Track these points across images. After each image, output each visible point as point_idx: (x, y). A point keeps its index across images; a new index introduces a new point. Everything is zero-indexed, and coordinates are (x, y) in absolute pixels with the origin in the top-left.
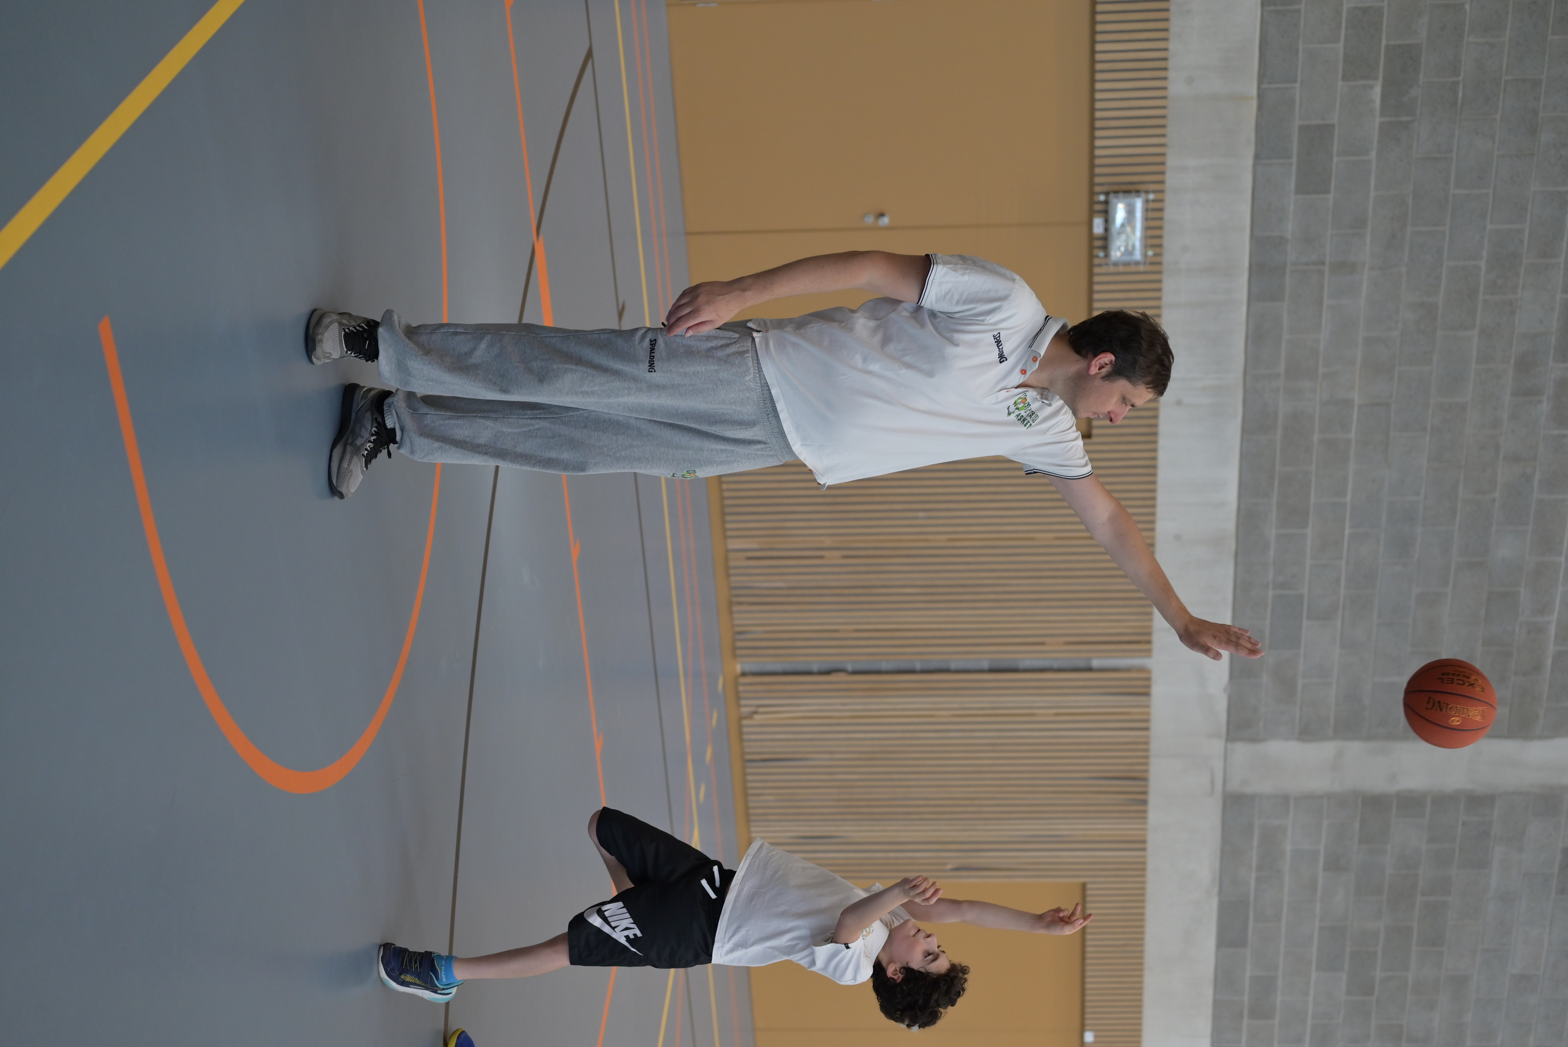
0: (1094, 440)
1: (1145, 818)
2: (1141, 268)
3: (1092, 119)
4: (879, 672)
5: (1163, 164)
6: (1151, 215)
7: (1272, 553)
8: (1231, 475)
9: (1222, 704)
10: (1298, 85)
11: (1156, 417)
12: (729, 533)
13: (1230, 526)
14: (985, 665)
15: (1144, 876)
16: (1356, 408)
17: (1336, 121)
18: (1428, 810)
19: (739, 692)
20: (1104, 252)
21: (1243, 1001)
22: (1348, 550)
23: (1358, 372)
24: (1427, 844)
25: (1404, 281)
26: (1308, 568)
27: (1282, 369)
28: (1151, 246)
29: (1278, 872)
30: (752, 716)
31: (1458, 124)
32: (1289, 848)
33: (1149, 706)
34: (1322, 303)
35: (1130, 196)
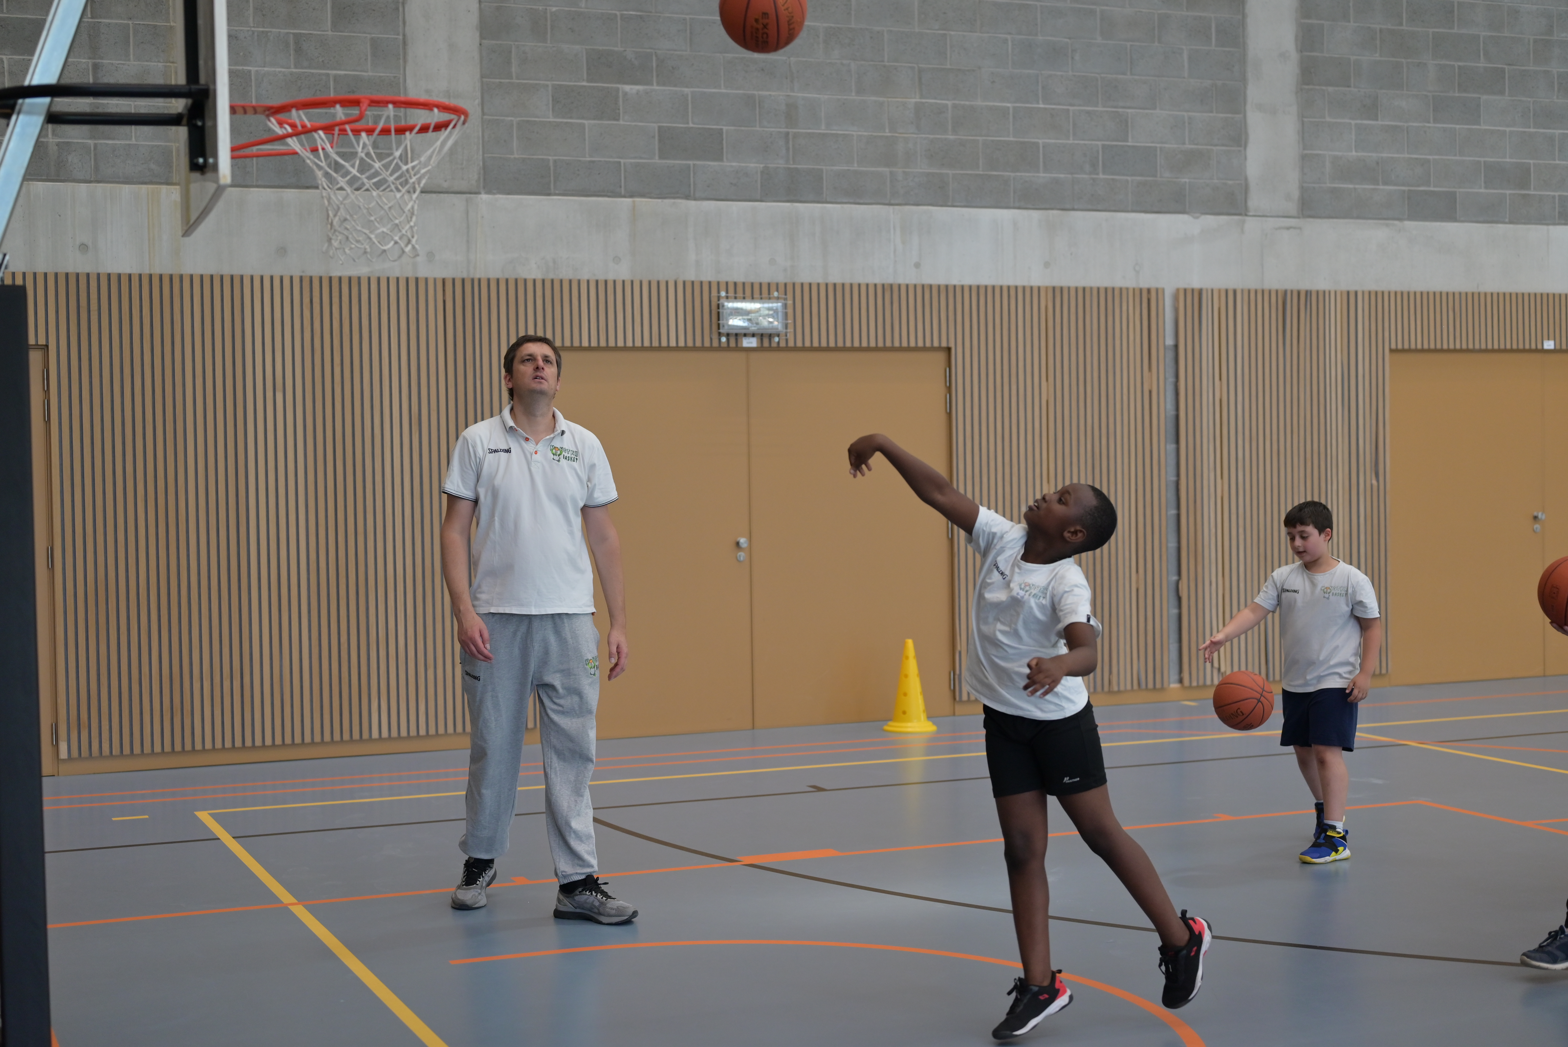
0: (952, 345)
1: (1324, 292)
2: (790, 302)
3: (651, 348)
4: (1179, 550)
5: (693, 282)
6: (740, 294)
7: (1062, 176)
8: (986, 215)
9: (1210, 220)
10: (622, 161)
11: (931, 286)
13: (1035, 214)
14: (1172, 447)
15: (1383, 293)
16: (924, 101)
17: (656, 126)
18: (1315, 22)
19: (1198, 687)
20: (774, 337)
21: (1510, 194)
22: (1059, 104)
23: (890, 99)
24: (1349, 21)
25: (804, 59)
26: (1076, 142)
27: (886, 170)
28: (769, 294)
29: (1378, 163)
30: (1222, 674)
31: (659, 15)
32: (1354, 153)
33: (1212, 290)
34: (824, 134)
35: (723, 313)
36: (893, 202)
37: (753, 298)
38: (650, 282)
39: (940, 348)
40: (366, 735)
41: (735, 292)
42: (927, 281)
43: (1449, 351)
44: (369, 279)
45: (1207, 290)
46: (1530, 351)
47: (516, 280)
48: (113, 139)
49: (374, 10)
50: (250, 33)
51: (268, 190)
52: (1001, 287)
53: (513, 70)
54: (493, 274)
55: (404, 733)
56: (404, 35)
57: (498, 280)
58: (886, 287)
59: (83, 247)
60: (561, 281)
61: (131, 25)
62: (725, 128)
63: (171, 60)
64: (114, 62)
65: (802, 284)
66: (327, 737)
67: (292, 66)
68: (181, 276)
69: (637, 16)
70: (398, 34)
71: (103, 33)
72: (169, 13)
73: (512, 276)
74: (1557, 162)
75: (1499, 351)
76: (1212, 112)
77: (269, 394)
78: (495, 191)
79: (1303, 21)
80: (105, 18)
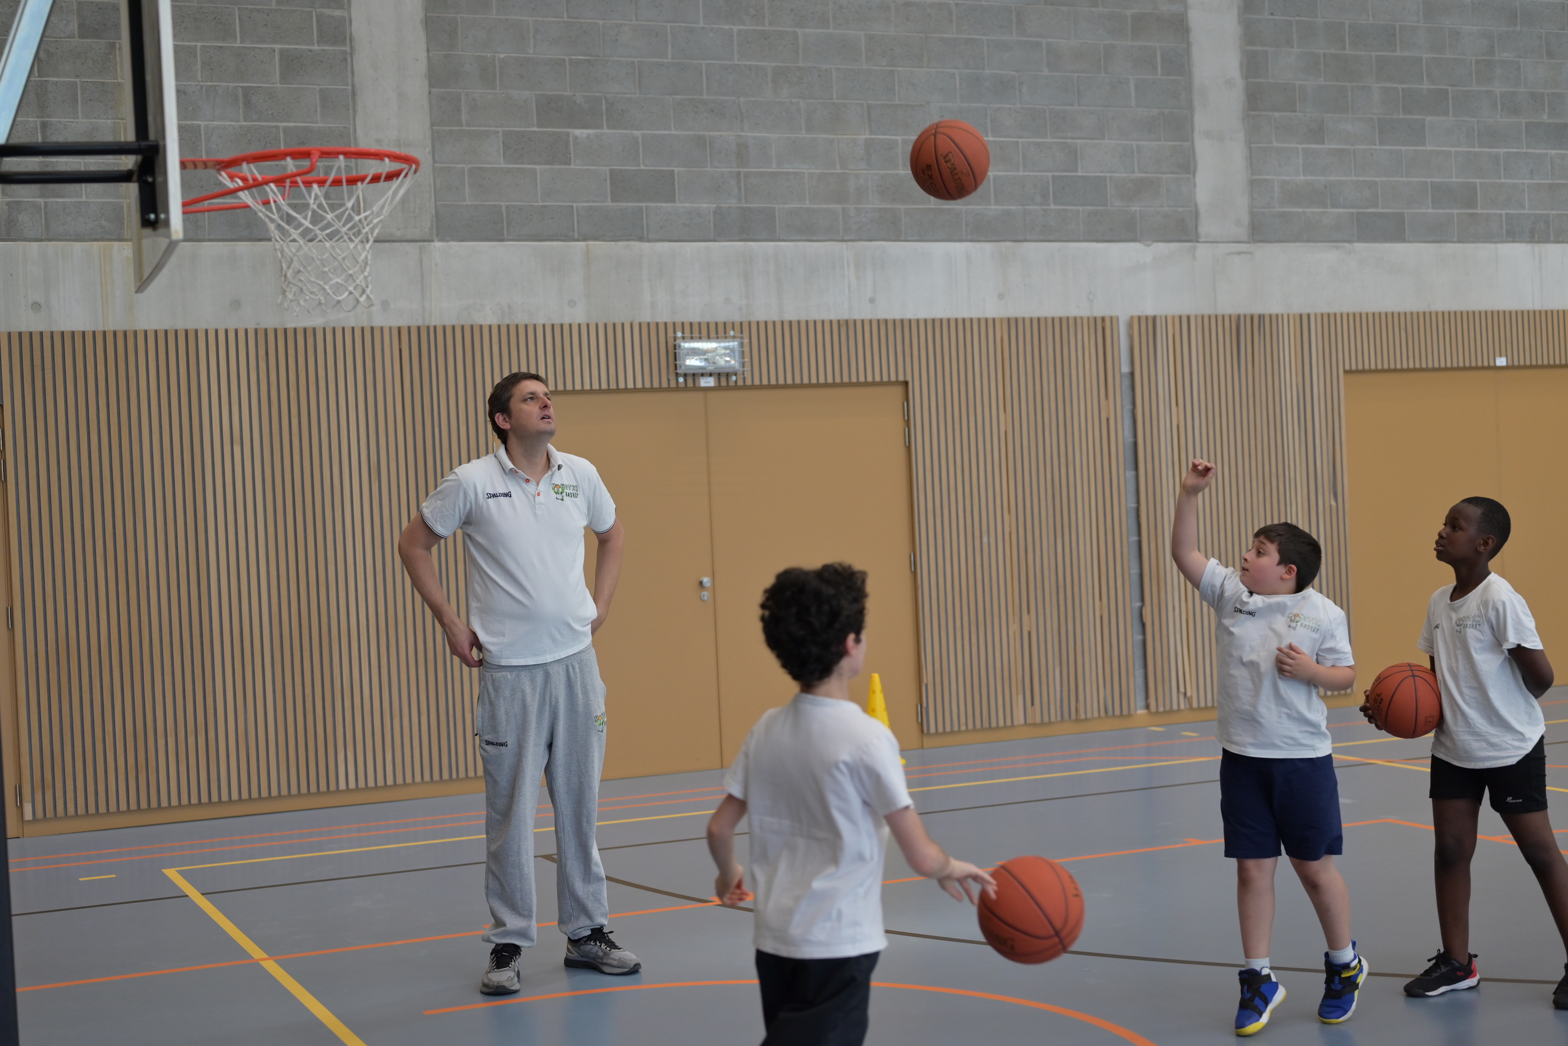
0: (909, 379)
1: (1277, 315)
2: (746, 341)
3: (609, 391)
4: (1141, 576)
5: (649, 324)
6: (696, 334)
7: (1013, 207)
8: (939, 249)
9: (1161, 248)
10: (575, 205)
11: (886, 321)
12: (1009, 723)
13: (988, 247)
14: (1131, 474)
15: (1335, 315)
16: (874, 137)
17: (607, 169)
18: (1259, 48)
19: (1165, 712)
20: (731, 376)
21: (1458, 214)
22: (1009, 137)
23: (839, 136)
24: (1293, 47)
25: (753, 99)
26: (1026, 174)
27: (838, 207)
28: (725, 333)
29: (1326, 187)
30: (1189, 698)
31: (608, 58)
32: (1302, 177)
33: (1166, 317)
34: (775, 173)
35: (679, 353)
36: (845, 238)
37: (709, 338)
38: (606, 325)
39: (897, 383)
40: (333, 787)
41: (691, 333)
42: (882, 315)
43: (1402, 370)
44: (324, 329)
45: (1161, 317)
46: (1483, 368)
47: (472, 326)
48: (64, 197)
49: (322, 62)
50: (199, 87)
51: (220, 243)
52: (956, 320)
53: (464, 117)
54: (449, 321)
55: (371, 783)
56: (353, 86)
57: (454, 327)
58: (841, 323)
59: (36, 306)
60: (517, 326)
61: (78, 82)
62: (676, 169)
63: (120, 116)
64: (62, 120)
65: (758, 323)
66: (294, 790)
67: (242, 120)
68: (135, 332)
69: (585, 60)
70: (347, 85)
71: (51, 92)
72: (116, 70)
73: (467, 323)
74: (1503, 180)
75: (1452, 369)
76: (1160, 140)
77: (227, 448)
78: (448, 239)
79: (1247, 48)
80: (52, 76)
